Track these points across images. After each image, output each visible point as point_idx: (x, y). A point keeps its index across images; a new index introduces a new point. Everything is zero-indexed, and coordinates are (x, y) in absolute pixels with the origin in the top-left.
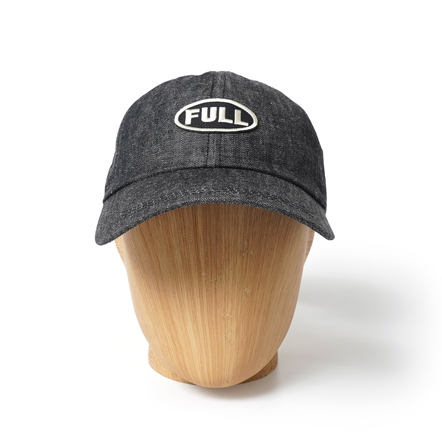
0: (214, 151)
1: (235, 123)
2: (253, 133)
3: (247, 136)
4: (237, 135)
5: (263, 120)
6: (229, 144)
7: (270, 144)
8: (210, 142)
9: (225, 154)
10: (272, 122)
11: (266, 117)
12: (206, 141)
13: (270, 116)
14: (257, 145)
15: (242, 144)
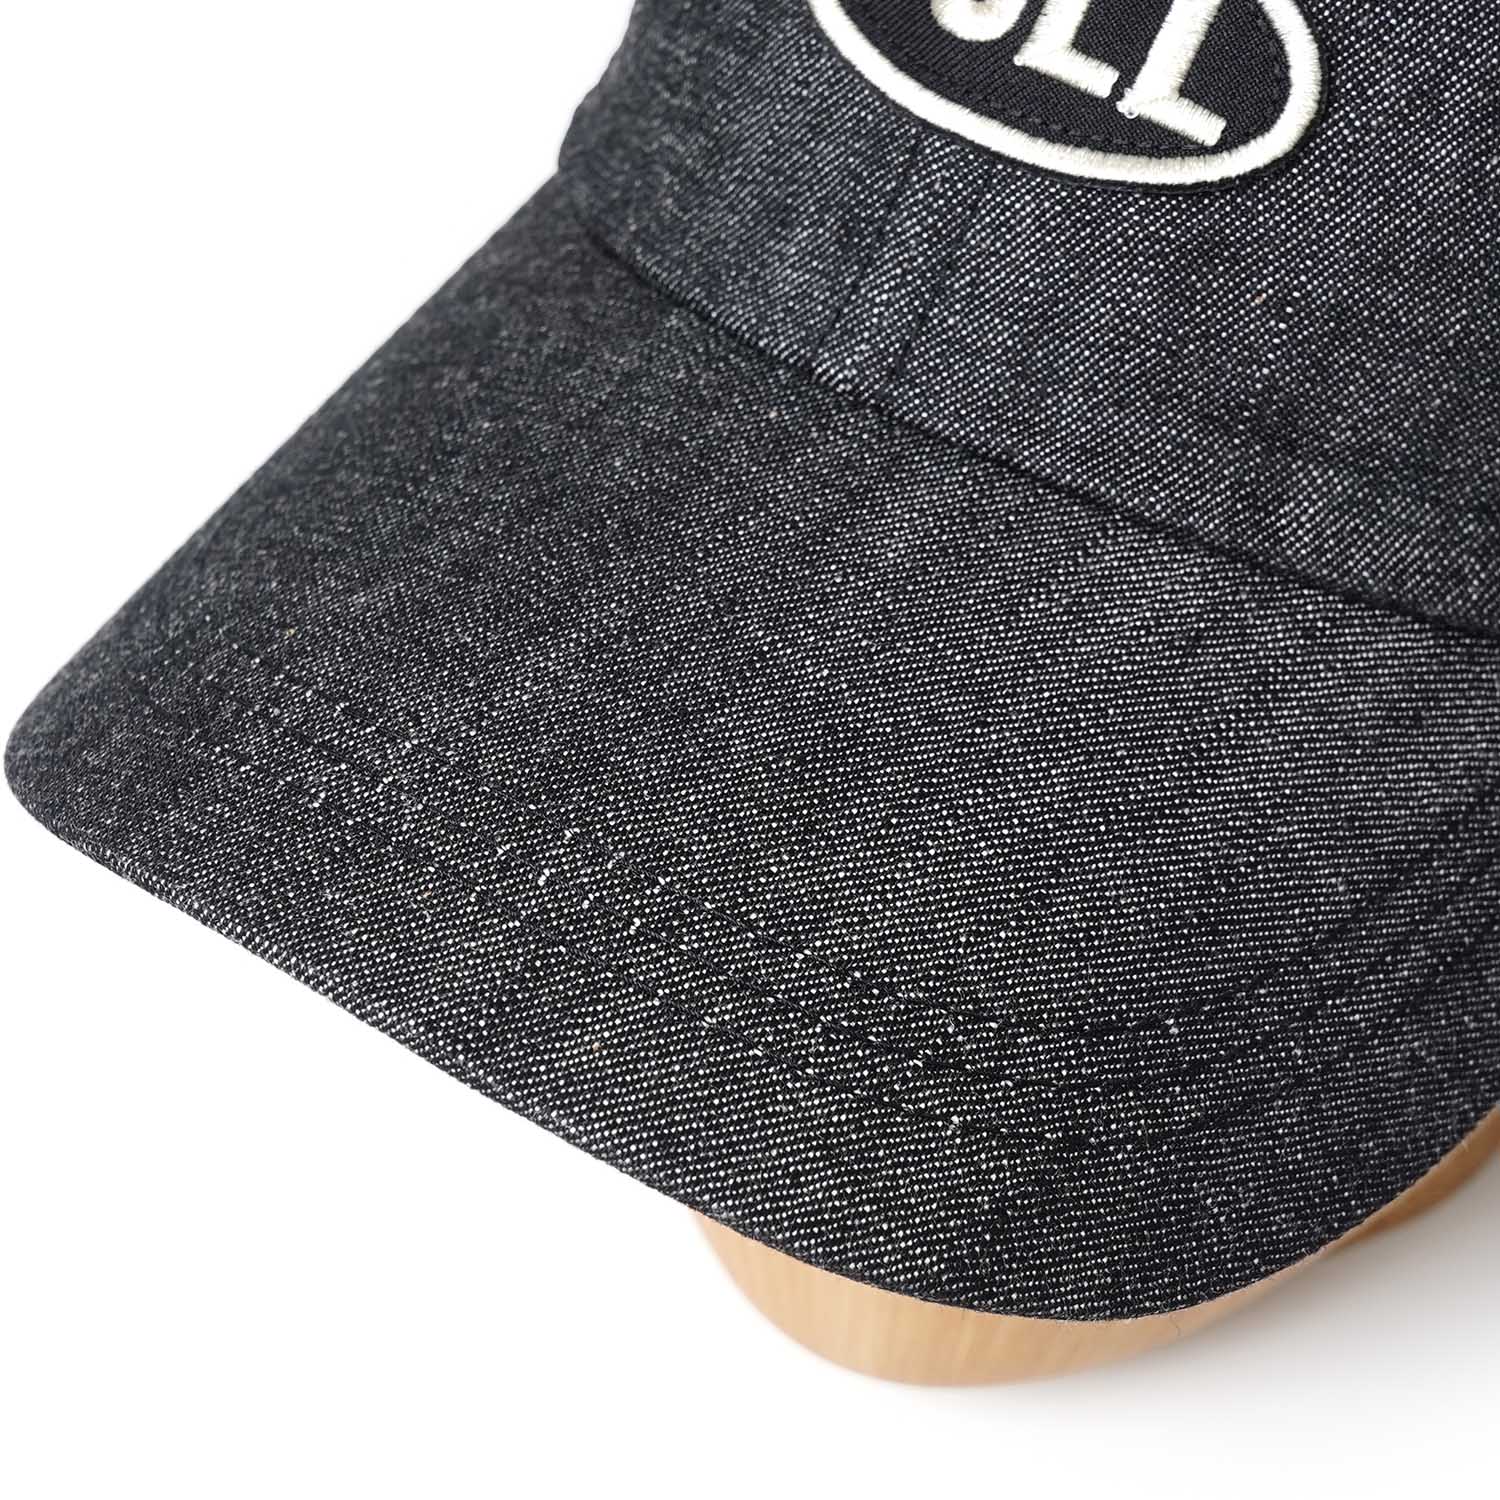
0: (903, 275)
1: (1123, 107)
2: (1227, 214)
3: (1163, 227)
4: (1095, 209)
5: (1386, 98)
6: (1017, 259)
7: (1340, 312)
8: (907, 198)
9: (961, 320)
10: (1461, 122)
11: (1433, 66)
12: (889, 182)
13: (1473, 60)
14: (1219, 310)
15: (1103, 282)
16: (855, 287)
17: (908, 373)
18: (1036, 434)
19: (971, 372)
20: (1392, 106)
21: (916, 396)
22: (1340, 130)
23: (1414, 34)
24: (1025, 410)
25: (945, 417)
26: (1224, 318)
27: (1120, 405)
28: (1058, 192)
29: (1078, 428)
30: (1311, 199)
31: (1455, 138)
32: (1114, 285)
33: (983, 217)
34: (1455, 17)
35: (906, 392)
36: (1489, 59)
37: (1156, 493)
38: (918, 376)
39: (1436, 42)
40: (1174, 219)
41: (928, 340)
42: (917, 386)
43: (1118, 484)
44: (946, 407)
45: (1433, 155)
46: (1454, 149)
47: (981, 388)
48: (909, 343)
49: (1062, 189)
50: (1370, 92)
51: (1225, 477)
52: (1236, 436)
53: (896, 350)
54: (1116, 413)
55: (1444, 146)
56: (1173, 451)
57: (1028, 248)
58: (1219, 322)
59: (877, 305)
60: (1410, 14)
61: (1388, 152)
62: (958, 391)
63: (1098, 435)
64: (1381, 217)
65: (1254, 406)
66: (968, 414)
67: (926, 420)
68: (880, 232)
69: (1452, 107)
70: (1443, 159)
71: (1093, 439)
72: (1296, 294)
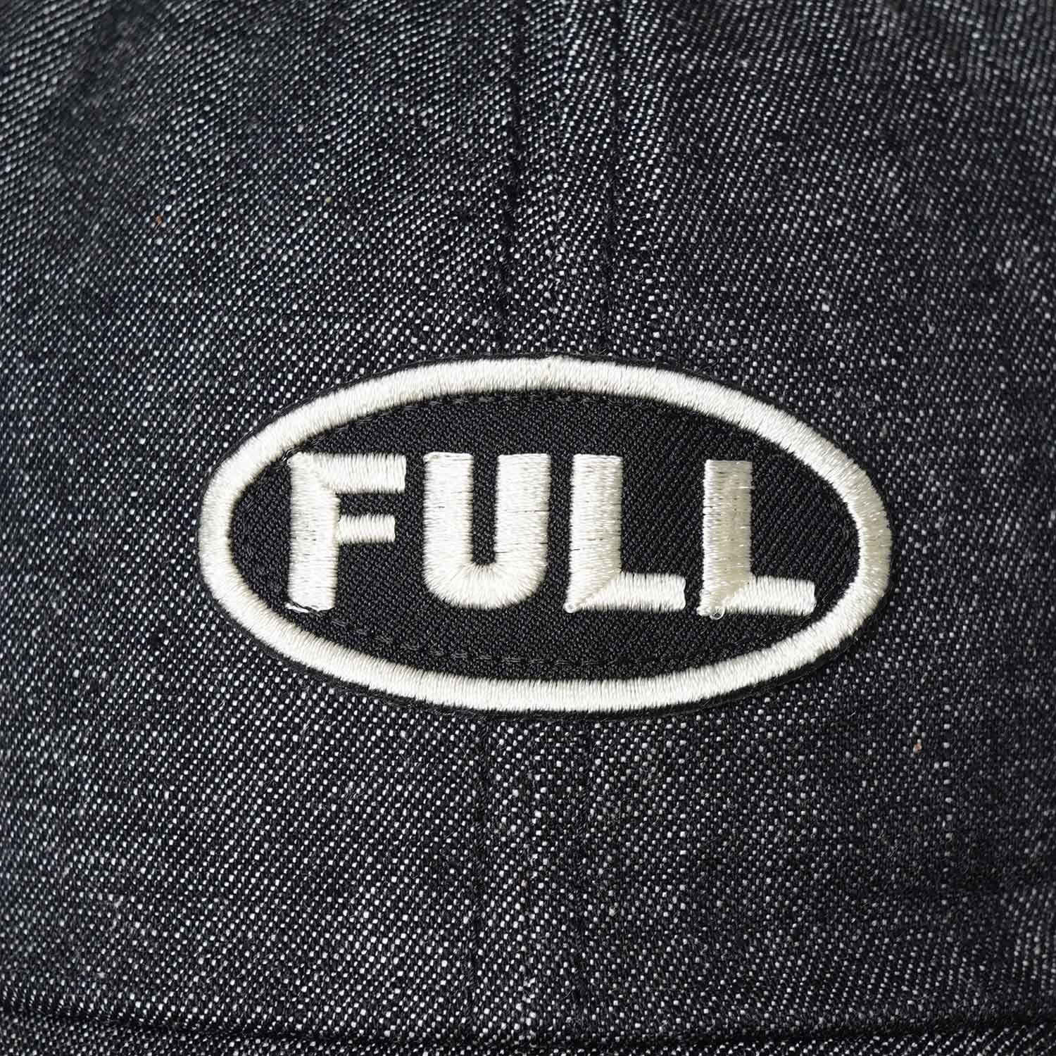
0: (532, 885)
1: (702, 610)
2: (854, 675)
3: (799, 716)
4: (722, 727)
5: (937, 497)
6: (655, 814)
7: (991, 726)
8: (499, 802)
9: (621, 906)
10: (1008, 491)
11: (960, 448)
12: (467, 793)
13: (989, 428)
14: (884, 776)
15: (760, 798)
16: (477, 923)
17: (594, 989)
18: (761, 990)
19: (659, 956)
20: (944, 502)
21: (618, 1009)
22: (912, 546)
23: (930, 425)
24: (734, 970)
25: (661, 1017)
26: (891, 782)
27: (821, 918)
28: (676, 726)
29: (794, 963)
30: (921, 625)
31: (1009, 509)
32: (772, 797)
33: (601, 786)
34: (955, 394)
35: (604, 1011)
36: (1002, 422)
37: (909, 995)
38: (607, 988)
39: (952, 424)
40: (806, 703)
41: (598, 943)
42: (612, 998)
43: (870, 1003)
44: (656, 1006)
45: (999, 533)
46: (1014, 520)
47: (677, 969)
48: (578, 956)
49: (680, 721)
50: (921, 497)
51: (951, 945)
52: (942, 898)
53: (567, 971)
54: (822, 930)
55: (1004, 522)
56: (892, 941)
57: (663, 799)
58: (888, 788)
59: (517, 932)
60: (918, 408)
61: (962, 548)
62: (657, 983)
63: (817, 959)
64: (986, 614)
65: (950, 858)
66: (682, 1002)
67: (642, 1031)
68: (480, 852)
69: (993, 481)
70: (1009, 533)
71: (815, 967)
72: (947, 726)
